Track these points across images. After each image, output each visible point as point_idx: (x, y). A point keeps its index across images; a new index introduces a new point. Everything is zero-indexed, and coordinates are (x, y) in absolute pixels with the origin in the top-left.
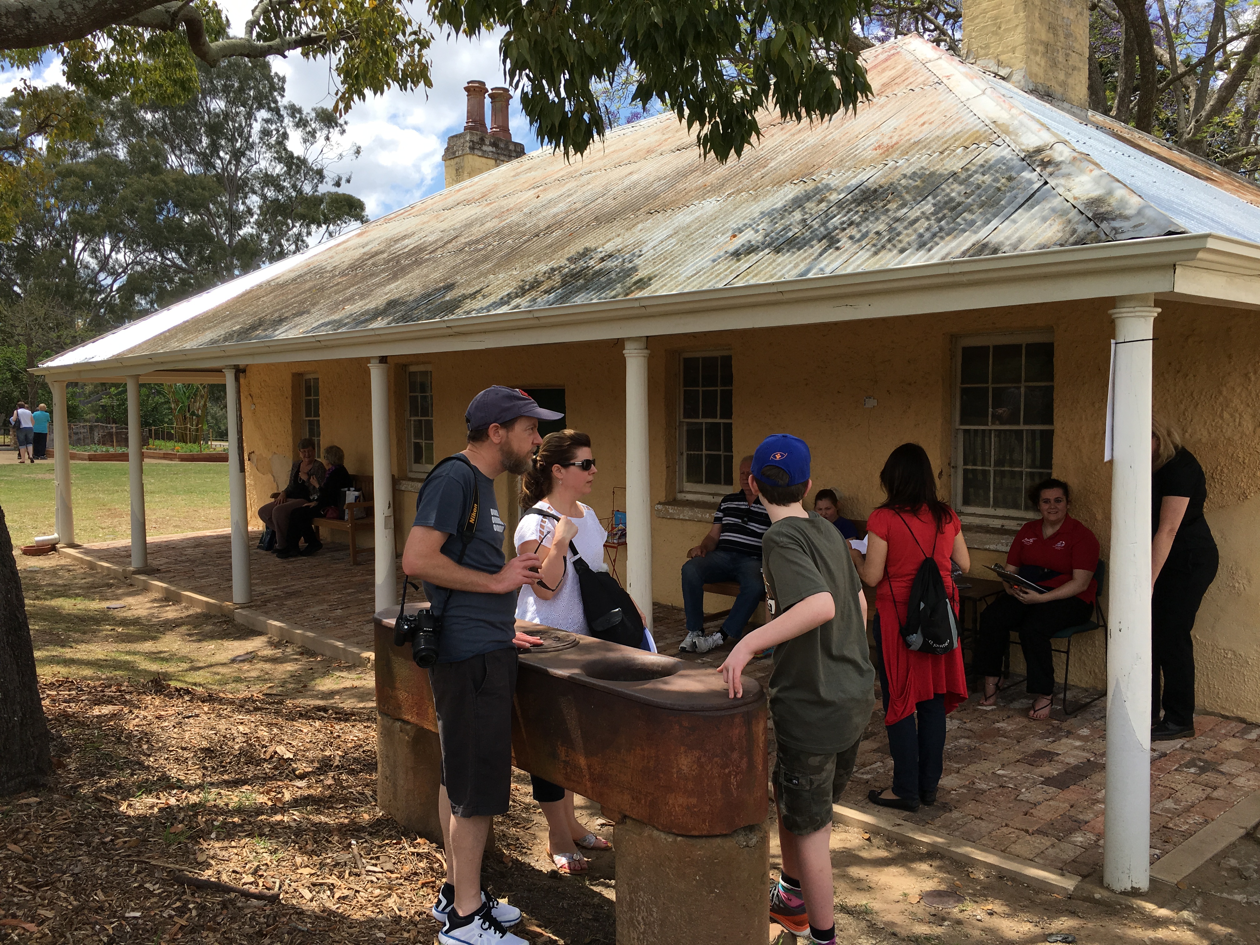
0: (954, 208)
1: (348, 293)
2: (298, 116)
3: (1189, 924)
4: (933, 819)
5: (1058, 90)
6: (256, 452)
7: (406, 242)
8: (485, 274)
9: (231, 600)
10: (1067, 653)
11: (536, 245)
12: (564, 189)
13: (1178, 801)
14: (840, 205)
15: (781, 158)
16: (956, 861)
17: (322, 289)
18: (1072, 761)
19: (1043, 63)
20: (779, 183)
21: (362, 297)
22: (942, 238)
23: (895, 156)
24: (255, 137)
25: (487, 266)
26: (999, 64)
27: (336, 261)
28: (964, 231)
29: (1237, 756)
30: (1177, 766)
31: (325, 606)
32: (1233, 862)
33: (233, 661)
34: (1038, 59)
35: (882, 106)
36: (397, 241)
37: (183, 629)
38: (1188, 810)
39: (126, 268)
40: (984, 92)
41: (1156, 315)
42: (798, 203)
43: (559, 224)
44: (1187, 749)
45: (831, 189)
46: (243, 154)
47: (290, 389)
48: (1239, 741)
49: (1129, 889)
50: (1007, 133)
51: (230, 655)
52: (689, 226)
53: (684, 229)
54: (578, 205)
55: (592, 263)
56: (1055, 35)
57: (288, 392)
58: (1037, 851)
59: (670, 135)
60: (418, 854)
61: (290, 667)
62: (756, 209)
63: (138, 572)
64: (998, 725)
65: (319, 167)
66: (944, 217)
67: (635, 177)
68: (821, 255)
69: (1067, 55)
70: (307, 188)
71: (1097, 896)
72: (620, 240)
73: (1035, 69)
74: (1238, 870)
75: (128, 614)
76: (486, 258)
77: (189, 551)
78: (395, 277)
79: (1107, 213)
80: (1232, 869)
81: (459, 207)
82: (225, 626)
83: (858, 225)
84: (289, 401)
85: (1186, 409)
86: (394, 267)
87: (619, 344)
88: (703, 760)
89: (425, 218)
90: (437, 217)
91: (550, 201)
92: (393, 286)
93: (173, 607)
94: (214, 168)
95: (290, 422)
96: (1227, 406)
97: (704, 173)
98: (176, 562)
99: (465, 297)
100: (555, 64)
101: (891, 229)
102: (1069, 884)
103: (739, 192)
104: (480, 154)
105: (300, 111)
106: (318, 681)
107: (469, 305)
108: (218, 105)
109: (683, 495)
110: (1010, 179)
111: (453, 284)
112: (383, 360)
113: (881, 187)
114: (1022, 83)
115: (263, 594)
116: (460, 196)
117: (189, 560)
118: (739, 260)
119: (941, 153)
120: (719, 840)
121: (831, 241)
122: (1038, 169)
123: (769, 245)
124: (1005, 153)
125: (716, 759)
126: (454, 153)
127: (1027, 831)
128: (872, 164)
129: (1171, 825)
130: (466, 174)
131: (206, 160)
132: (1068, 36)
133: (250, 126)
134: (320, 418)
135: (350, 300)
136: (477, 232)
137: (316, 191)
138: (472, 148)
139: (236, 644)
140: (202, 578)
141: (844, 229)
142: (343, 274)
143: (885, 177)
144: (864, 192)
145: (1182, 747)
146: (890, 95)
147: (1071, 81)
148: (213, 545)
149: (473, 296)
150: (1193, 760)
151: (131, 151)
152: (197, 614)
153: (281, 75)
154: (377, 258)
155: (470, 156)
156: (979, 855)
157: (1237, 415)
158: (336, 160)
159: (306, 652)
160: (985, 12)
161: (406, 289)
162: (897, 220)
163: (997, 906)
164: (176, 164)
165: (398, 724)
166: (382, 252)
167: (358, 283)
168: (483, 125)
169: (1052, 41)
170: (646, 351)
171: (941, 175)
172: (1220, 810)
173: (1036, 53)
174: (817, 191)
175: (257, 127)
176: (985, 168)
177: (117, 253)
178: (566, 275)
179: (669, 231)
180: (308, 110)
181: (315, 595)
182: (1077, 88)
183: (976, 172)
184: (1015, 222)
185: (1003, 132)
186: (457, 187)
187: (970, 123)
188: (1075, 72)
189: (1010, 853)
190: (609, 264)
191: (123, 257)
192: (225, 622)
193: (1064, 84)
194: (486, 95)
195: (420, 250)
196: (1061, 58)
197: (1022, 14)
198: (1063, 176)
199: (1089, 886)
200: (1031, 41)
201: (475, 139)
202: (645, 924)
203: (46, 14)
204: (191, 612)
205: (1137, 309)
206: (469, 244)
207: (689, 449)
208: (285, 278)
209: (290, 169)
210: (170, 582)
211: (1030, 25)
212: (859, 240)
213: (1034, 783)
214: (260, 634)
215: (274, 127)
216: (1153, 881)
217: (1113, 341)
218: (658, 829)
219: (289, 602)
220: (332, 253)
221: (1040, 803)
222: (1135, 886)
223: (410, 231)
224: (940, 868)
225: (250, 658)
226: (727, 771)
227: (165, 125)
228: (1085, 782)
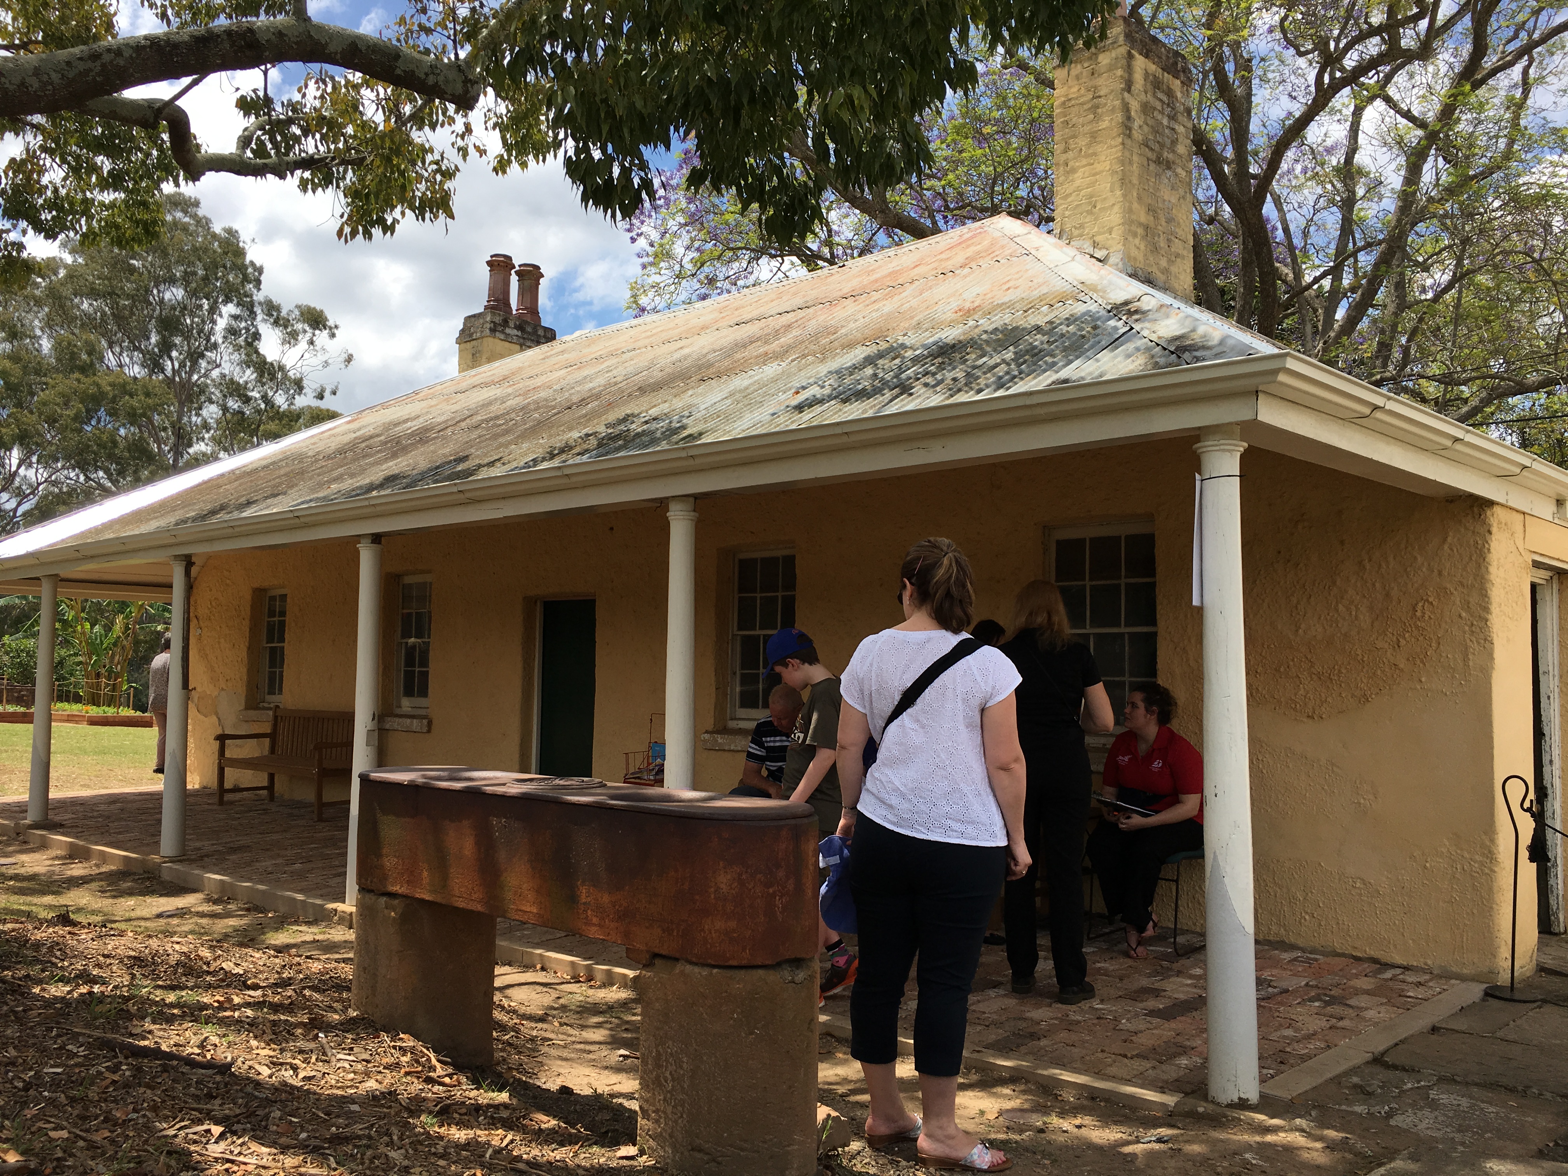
0: (1036, 354)
1: (335, 474)
2: (275, 314)
3: (1303, 1131)
4: (1018, 1046)
5: (1161, 278)
6: (198, 689)
7: (409, 424)
8: (507, 445)
9: (158, 853)
10: (1177, 881)
11: (567, 416)
12: (603, 366)
13: (1297, 1030)
14: (915, 360)
15: (852, 325)
16: (1042, 1086)
17: (302, 472)
18: (1182, 997)
19: (1142, 247)
20: (850, 345)
21: (352, 476)
22: (1022, 379)
23: (976, 317)
24: (218, 337)
25: (509, 438)
26: (1095, 245)
27: (321, 446)
28: (1045, 371)
29: (1368, 992)
30: (1299, 1000)
31: (279, 861)
32: (1355, 1080)
33: (159, 916)
34: (1137, 241)
35: (965, 277)
36: (397, 424)
37: (94, 885)
38: (1309, 1037)
39: (37, 488)
40: (1073, 259)
41: (1242, 449)
42: (870, 361)
43: (598, 396)
44: (1312, 986)
45: (906, 347)
46: (202, 356)
47: (248, 609)
48: (1372, 980)
49: (1237, 1100)
50: (1095, 290)
51: (156, 911)
52: (747, 388)
53: (740, 391)
54: (619, 379)
55: (633, 426)
56: (1156, 218)
57: (246, 611)
58: (1135, 1072)
59: (729, 313)
60: (401, 1048)
61: (232, 922)
62: (823, 369)
63: (36, 826)
64: (1098, 965)
65: (298, 375)
66: (1025, 362)
67: (686, 351)
68: (891, 401)
69: (1169, 240)
70: (280, 400)
71: (1201, 1110)
72: (667, 405)
73: (1134, 252)
74: (1361, 1087)
75: (22, 871)
76: (507, 432)
77: (102, 807)
78: (394, 456)
79: (1190, 345)
80: (1355, 1086)
81: (475, 390)
82: (148, 884)
83: (934, 374)
84: (246, 623)
85: (1298, 603)
86: (392, 447)
87: (662, 504)
88: (744, 877)
89: (433, 402)
90: (447, 400)
91: (585, 378)
92: (391, 464)
93: (80, 865)
94: (163, 370)
95: (245, 649)
96: (1342, 598)
97: (765, 343)
98: (85, 818)
99: (480, 466)
100: (603, 115)
101: (968, 375)
102: (1170, 1100)
103: (804, 356)
104: (502, 337)
105: (278, 309)
106: (269, 935)
107: (483, 474)
108: (175, 294)
109: (735, 722)
110: (1095, 328)
111: (467, 456)
112: (376, 538)
113: (960, 342)
114: (1120, 265)
115: (199, 849)
116: (476, 380)
117: (100, 816)
118: (801, 412)
119: (1025, 311)
120: (761, 972)
121: (905, 389)
122: (1124, 318)
123: (835, 398)
124: (1093, 307)
125: (759, 876)
126: (471, 335)
127: (1125, 1056)
128: (951, 325)
129: (1288, 1050)
130: (484, 360)
131: (154, 364)
132: (1170, 220)
133: (214, 322)
134: (286, 645)
135: (339, 479)
136: (496, 409)
137: (292, 404)
138: (493, 330)
139: (163, 900)
140: (120, 833)
141: (919, 379)
142: (328, 457)
143: (964, 334)
144: (941, 347)
145: (1307, 985)
146: (974, 267)
147: (1174, 269)
148: (133, 801)
149: (491, 464)
150: (1319, 995)
151: (58, 346)
152: (112, 871)
153: (258, 265)
154: (372, 441)
155: (491, 340)
156: (1067, 1076)
157: (1353, 608)
158: (320, 367)
159: (252, 908)
160: (1078, 189)
161: (408, 465)
162: (975, 367)
163: (1087, 1120)
164: (114, 363)
165: (383, 900)
166: (378, 436)
167: (347, 464)
168: (508, 305)
169: (1152, 225)
170: (692, 514)
171: (1024, 329)
172: (1345, 1037)
173: (1135, 235)
174: (891, 349)
175: (222, 324)
176: (1069, 321)
177: (26, 469)
178: (603, 439)
179: (724, 394)
180: (287, 307)
181: (268, 850)
182: (1182, 277)
183: (1061, 324)
184: (1097, 361)
185: (1091, 290)
186: (473, 372)
187: (1059, 286)
188: (1178, 260)
189: (1104, 1075)
190: (654, 426)
191: (32, 474)
192: (148, 878)
193: (1166, 271)
194: (513, 272)
195: (426, 430)
196: (1163, 244)
197: (1118, 193)
198: (1150, 321)
199: (1191, 1101)
200: (1129, 222)
201: (498, 319)
202: (673, 1080)
203: (17, 80)
204: (103, 870)
205: (1222, 442)
206: (487, 421)
207: (743, 667)
208: (254, 466)
209: (261, 375)
210: (77, 838)
211: (1127, 204)
212: (934, 386)
213: (1137, 1015)
214: (194, 891)
215: (243, 325)
216: (1262, 1096)
217: (1197, 476)
218: (691, 963)
219: (233, 857)
220: (313, 441)
221: (1141, 1032)
222: (1243, 1096)
223: (413, 415)
224: (1024, 1092)
225: (181, 913)
226: (771, 890)
227: (104, 314)
228: (1194, 1013)
